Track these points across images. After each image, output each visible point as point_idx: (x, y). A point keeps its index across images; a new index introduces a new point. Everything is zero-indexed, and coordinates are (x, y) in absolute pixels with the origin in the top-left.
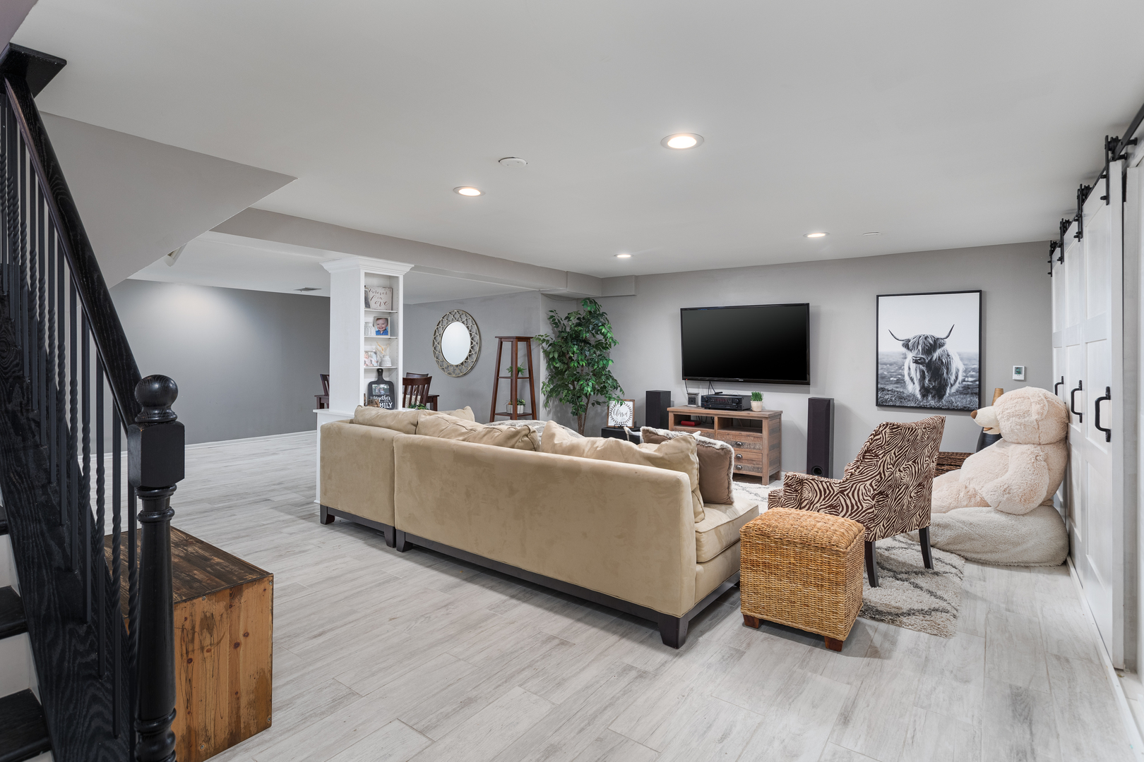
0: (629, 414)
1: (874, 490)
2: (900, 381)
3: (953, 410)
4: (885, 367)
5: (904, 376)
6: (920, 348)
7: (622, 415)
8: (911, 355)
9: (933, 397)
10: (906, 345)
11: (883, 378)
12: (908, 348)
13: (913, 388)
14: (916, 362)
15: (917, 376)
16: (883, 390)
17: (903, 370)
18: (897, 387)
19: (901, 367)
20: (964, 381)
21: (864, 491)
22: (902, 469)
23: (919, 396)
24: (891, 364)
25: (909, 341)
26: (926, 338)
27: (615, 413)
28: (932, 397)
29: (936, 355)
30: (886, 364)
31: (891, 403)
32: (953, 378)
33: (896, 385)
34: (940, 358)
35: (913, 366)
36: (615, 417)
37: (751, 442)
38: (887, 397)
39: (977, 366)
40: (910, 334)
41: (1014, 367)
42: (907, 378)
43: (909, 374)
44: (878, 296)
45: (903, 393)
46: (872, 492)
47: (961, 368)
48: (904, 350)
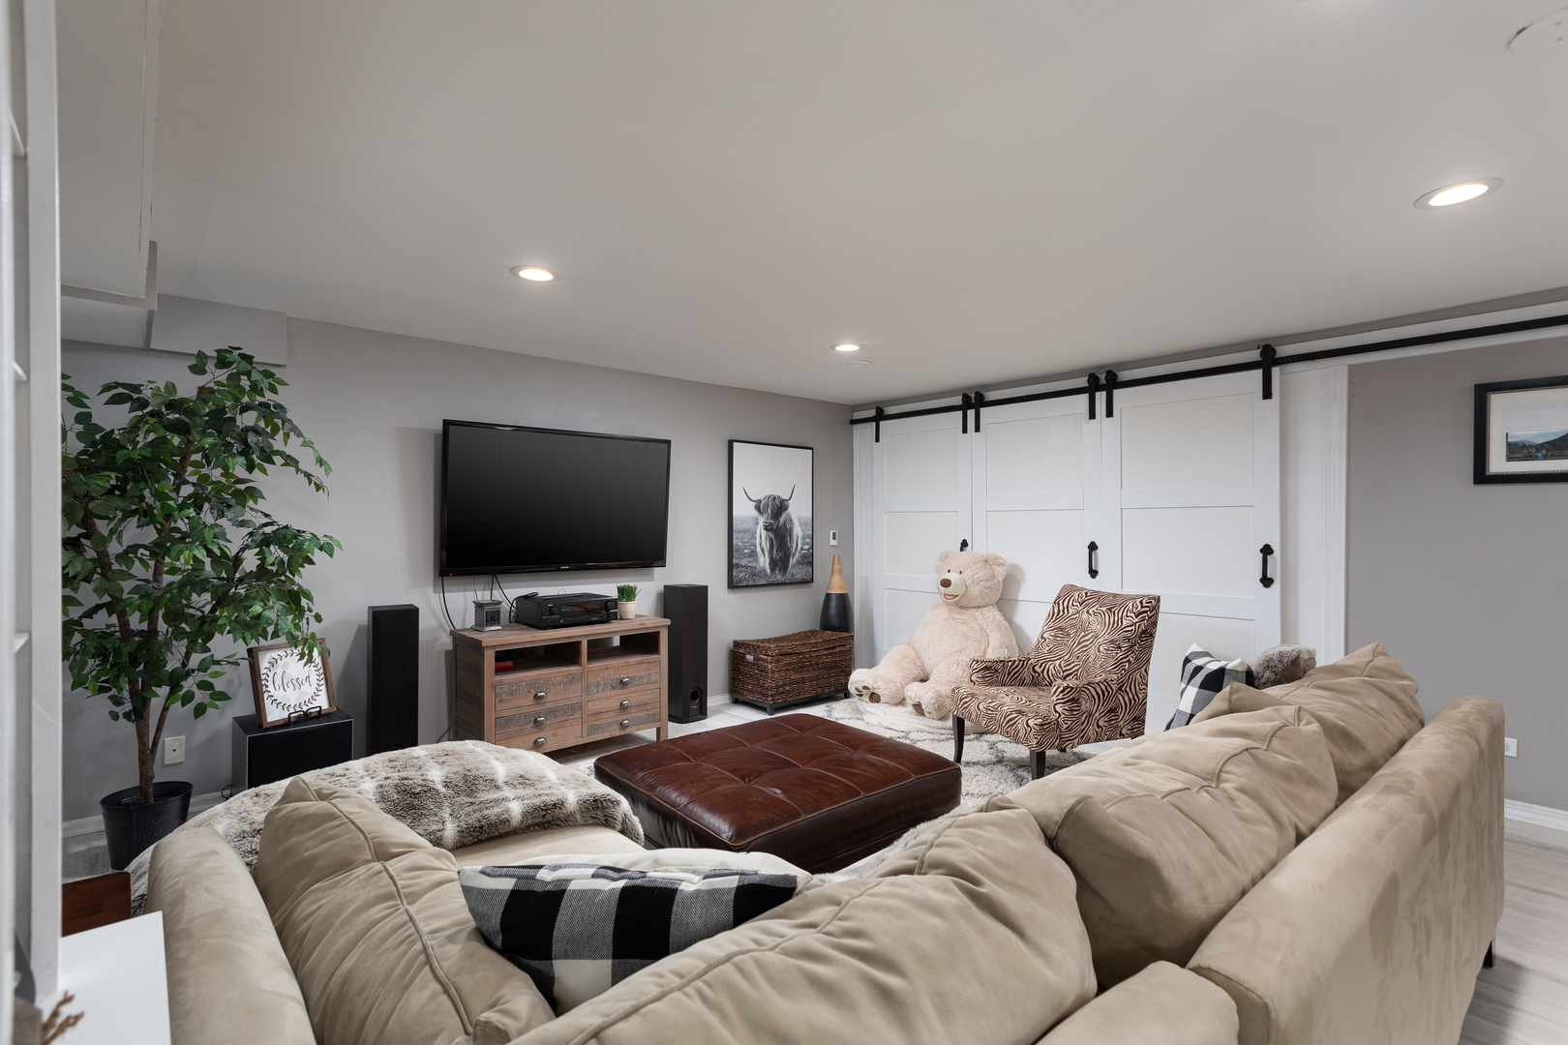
2: (753, 554)
3: (795, 583)
4: (739, 536)
5: (755, 546)
6: (769, 511)
7: (298, 683)
8: (762, 520)
9: (780, 573)
10: (758, 508)
11: (738, 550)
12: (759, 511)
13: (764, 561)
14: (766, 529)
15: (766, 546)
16: (738, 565)
17: (755, 539)
18: (750, 562)
19: (753, 537)
20: (802, 549)
23: (768, 571)
24: (745, 532)
25: (760, 501)
26: (774, 499)
27: (278, 682)
28: (780, 570)
29: (782, 520)
30: (740, 532)
31: (745, 583)
32: (794, 546)
33: (749, 559)
34: (784, 524)
35: (764, 533)
37: (643, 674)
38: (741, 575)
39: (810, 532)
41: (831, 532)
42: (759, 549)
43: (761, 544)
44: (731, 443)
45: (756, 568)
47: (800, 534)
48: (755, 513)
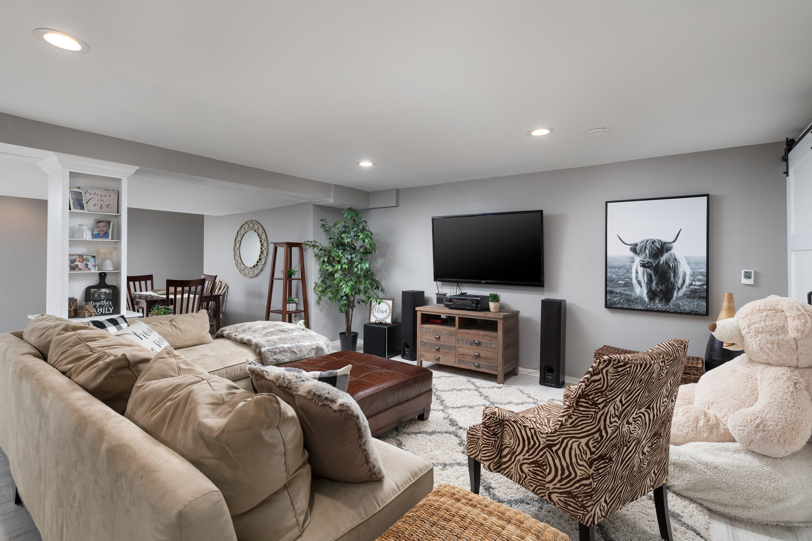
0: (388, 311)
1: (592, 453)
2: (628, 285)
3: (681, 313)
4: (613, 270)
5: (631, 279)
6: (647, 252)
7: (382, 312)
8: (638, 260)
9: (661, 300)
10: (634, 249)
11: (612, 281)
12: (636, 253)
13: (641, 291)
14: (643, 266)
15: (644, 280)
16: (612, 292)
17: (631, 273)
18: (625, 290)
19: (629, 271)
20: (691, 284)
21: (578, 452)
22: (631, 420)
23: (646, 299)
24: (619, 268)
25: (636, 245)
26: (653, 242)
27: (377, 310)
28: (660, 300)
29: (663, 259)
30: (614, 268)
31: (619, 306)
32: (680, 281)
33: (624, 288)
34: (667, 262)
35: (641, 270)
36: (376, 314)
37: (488, 342)
38: (615, 299)
39: (704, 270)
40: (638, 238)
41: (743, 271)
42: (634, 281)
43: (637, 278)
44: (607, 203)
45: (631, 296)
46: (589, 455)
47: (689, 272)
48: (632, 254)
